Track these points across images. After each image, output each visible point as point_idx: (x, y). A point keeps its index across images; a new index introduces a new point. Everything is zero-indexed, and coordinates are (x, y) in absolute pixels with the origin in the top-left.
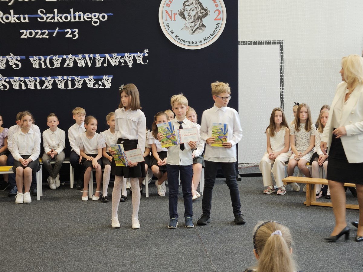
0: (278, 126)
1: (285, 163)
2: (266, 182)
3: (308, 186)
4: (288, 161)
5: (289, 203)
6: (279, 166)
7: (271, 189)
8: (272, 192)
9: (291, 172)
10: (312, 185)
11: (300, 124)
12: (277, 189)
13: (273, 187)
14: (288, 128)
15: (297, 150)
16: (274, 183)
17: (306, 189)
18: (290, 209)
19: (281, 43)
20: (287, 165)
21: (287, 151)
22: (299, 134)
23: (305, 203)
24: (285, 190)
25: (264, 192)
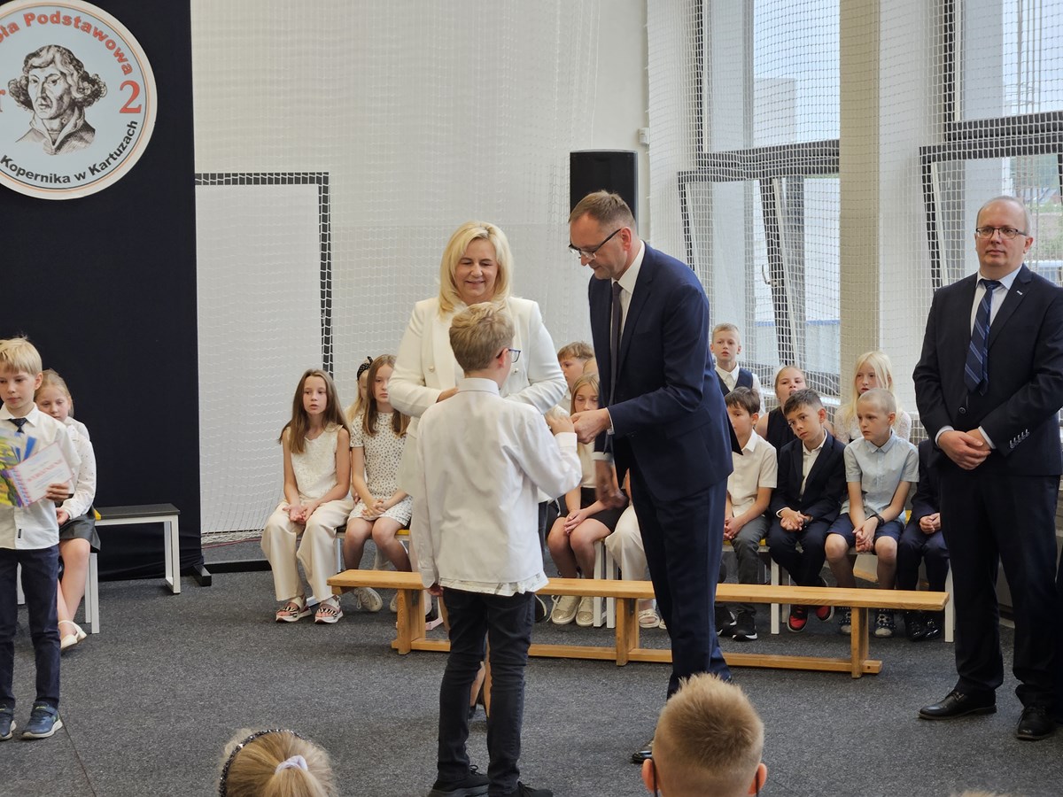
0: (316, 420)
1: (335, 532)
2: (284, 588)
3: (401, 595)
4: (345, 525)
5: (348, 646)
6: (320, 541)
7: (298, 608)
8: (302, 615)
9: (353, 557)
10: (413, 594)
11: (377, 414)
12: (316, 606)
13: (305, 602)
14: (345, 427)
15: (371, 492)
16: (305, 588)
17: (396, 604)
18: (351, 665)
19: (322, 180)
20: (341, 535)
21: (342, 497)
22: (373, 444)
23: (394, 644)
24: (338, 609)
25: (278, 617)
